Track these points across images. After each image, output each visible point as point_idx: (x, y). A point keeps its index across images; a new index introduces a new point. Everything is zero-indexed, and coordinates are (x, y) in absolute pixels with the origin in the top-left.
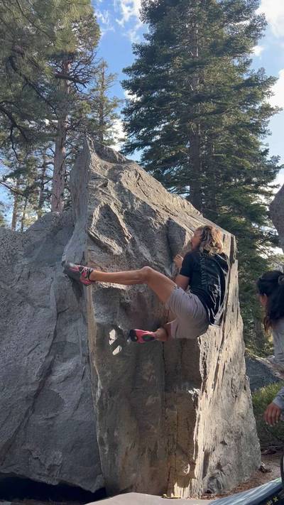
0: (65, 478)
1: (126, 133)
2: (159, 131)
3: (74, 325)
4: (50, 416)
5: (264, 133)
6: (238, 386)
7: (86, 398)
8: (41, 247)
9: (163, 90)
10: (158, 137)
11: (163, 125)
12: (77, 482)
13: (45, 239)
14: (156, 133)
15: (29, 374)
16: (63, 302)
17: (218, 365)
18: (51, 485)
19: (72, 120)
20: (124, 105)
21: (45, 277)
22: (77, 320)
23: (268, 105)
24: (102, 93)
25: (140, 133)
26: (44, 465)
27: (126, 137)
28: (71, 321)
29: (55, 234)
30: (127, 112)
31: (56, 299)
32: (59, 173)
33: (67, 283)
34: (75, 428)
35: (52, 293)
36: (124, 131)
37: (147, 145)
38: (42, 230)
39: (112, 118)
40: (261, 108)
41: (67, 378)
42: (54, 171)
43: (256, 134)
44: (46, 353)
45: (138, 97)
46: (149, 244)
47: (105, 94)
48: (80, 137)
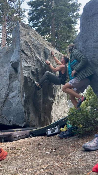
0: (14, 123)
1: (29, 22)
2: (41, 22)
3: (15, 82)
4: (9, 107)
5: (76, 24)
6: (65, 103)
7: (20, 102)
8: (3, 58)
9: (42, 6)
10: (40, 24)
11: (42, 19)
12: (18, 124)
13: (4, 55)
14: (40, 22)
15: (1, 96)
16: (11, 75)
17: (59, 96)
18: (10, 126)
19: (8, 16)
20: (28, 11)
21: (5, 67)
22: (16, 80)
23: (78, 14)
24: (19, 6)
25: (34, 22)
26: (8, 120)
27: (29, 23)
28: (14, 81)
29: (7, 54)
30: (29, 14)
31: (9, 74)
32: (4, 36)
33: (12, 69)
34: (17, 110)
35: (7, 72)
36: (28, 21)
37: (36, 26)
38: (3, 52)
39: (23, 16)
40: (76, 15)
41: (13, 97)
42: (2, 35)
43: (74, 24)
44: (7, 90)
45: (33, 8)
46: (39, 54)
47: (21, 7)
48: (11, 23)
